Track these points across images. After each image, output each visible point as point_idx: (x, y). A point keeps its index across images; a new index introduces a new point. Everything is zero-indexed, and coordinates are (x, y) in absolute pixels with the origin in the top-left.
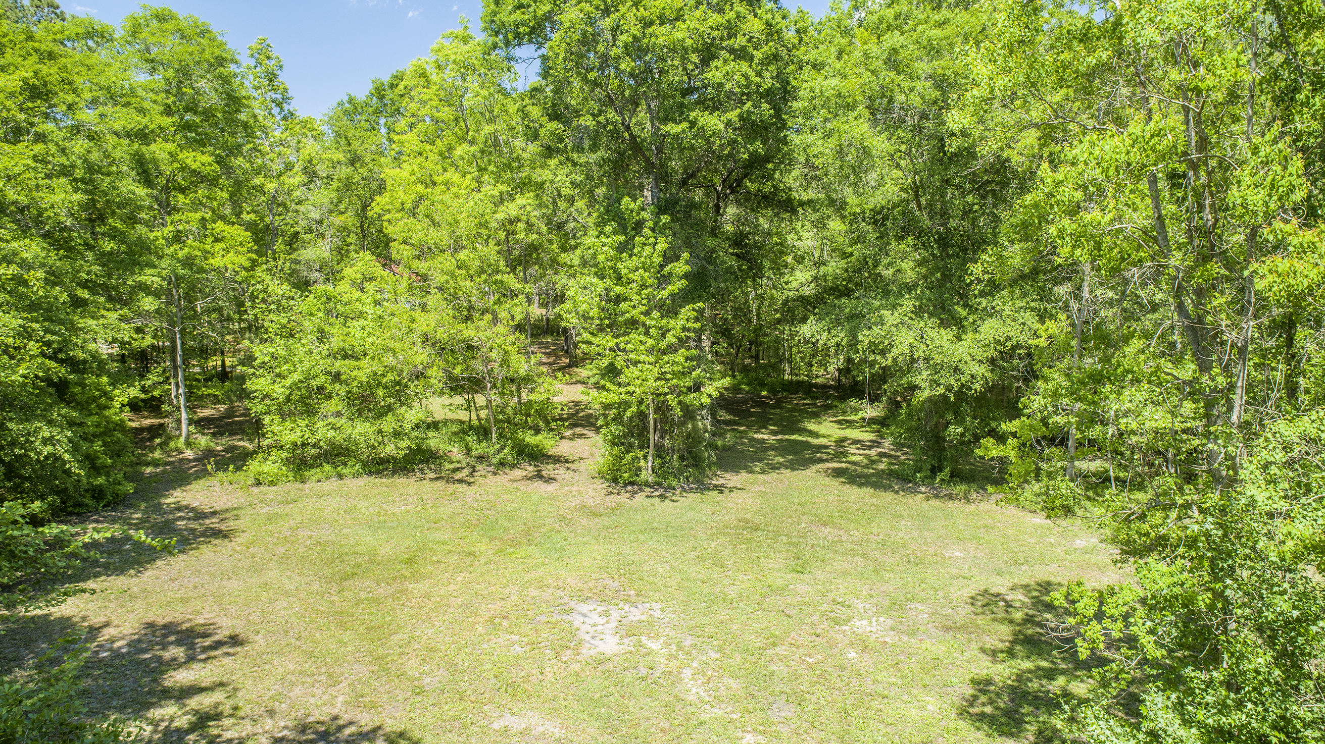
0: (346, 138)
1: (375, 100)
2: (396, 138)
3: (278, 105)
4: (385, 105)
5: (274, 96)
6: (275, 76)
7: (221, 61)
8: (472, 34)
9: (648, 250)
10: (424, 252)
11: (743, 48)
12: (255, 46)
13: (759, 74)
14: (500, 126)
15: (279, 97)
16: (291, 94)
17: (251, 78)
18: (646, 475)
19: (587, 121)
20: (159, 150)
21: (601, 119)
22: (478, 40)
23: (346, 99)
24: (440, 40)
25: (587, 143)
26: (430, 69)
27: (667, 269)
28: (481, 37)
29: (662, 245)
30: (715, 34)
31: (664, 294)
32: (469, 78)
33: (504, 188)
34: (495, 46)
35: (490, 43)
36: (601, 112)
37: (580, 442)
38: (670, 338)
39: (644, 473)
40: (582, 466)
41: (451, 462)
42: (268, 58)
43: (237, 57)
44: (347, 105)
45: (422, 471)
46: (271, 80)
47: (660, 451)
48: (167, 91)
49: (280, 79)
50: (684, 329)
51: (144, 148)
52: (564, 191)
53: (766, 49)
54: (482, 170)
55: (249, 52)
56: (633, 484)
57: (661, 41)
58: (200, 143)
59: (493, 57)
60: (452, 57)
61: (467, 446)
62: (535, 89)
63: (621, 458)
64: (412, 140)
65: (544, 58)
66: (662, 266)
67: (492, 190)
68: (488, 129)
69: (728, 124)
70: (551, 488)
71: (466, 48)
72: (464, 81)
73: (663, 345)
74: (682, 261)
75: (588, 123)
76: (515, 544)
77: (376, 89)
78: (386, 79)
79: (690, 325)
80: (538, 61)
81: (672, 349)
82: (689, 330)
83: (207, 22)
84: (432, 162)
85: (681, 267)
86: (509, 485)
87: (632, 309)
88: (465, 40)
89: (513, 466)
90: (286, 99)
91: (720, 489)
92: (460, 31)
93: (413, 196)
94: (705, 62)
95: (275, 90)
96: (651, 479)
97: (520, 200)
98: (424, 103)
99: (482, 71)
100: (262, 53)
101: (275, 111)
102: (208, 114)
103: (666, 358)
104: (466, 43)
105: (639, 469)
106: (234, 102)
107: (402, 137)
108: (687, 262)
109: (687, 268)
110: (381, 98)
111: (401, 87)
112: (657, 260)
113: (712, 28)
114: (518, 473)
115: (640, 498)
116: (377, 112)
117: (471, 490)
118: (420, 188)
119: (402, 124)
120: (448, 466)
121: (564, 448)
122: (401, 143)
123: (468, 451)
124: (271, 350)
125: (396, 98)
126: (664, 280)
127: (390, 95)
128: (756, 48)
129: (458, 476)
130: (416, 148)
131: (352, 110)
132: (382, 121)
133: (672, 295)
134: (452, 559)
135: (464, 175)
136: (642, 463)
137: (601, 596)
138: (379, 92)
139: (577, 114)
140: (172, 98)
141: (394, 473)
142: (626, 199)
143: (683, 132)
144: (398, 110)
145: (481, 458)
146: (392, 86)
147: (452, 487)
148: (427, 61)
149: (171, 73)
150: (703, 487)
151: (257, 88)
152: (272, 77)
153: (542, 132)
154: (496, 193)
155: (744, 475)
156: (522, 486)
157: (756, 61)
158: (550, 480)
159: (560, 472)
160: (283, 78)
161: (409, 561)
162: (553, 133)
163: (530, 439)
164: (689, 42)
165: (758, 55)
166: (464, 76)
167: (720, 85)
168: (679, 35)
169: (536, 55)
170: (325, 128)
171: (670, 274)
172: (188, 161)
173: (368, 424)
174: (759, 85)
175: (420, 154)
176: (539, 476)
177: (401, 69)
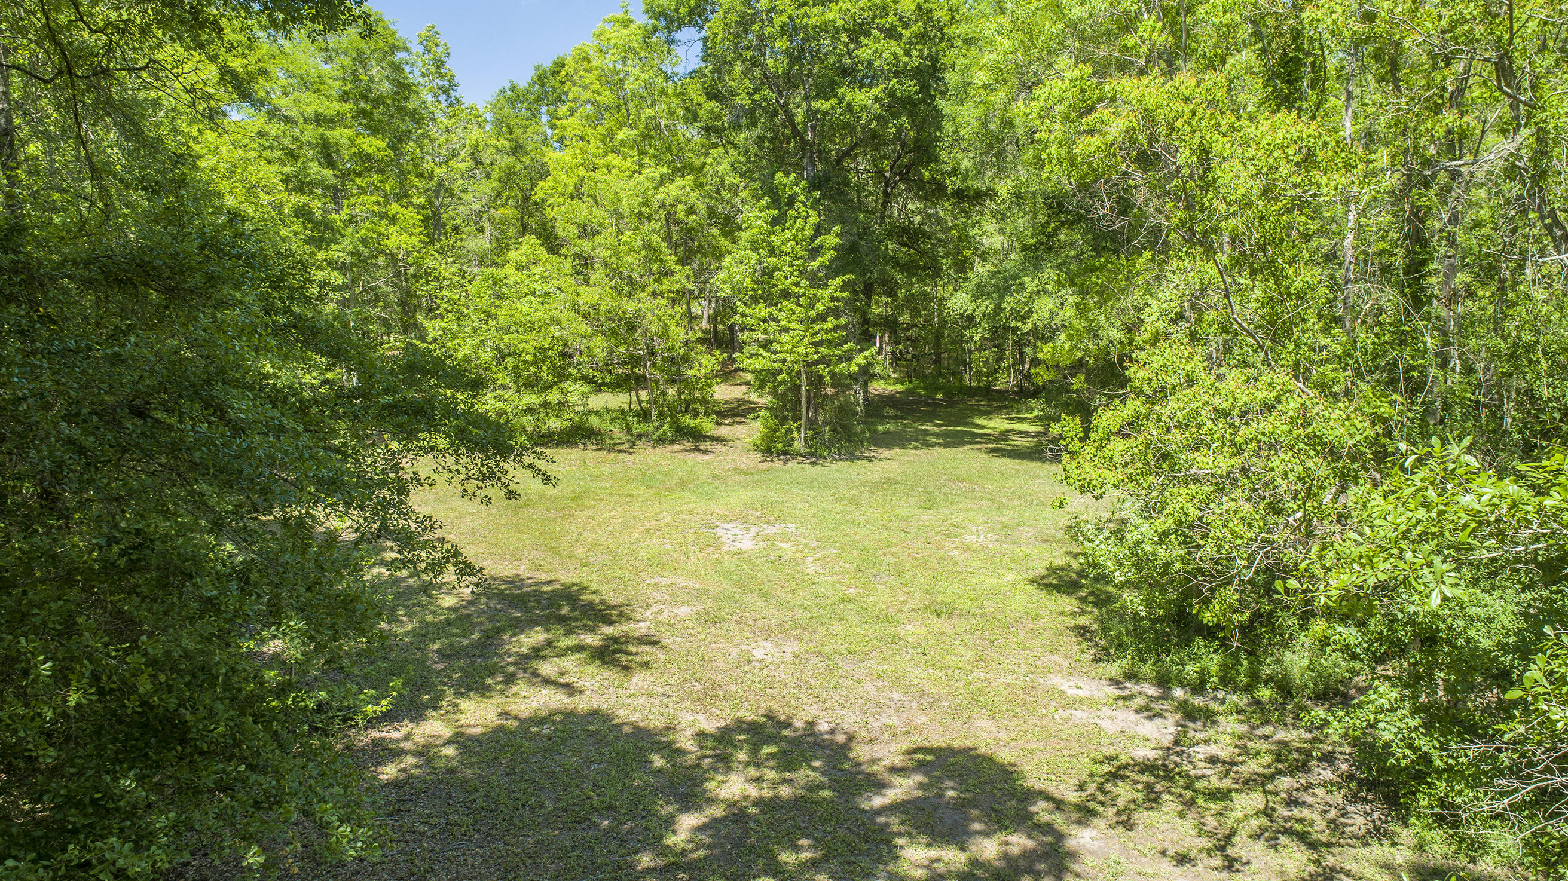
0: (508, 126)
1: (537, 87)
2: (558, 123)
3: (444, 92)
4: (547, 92)
5: (441, 83)
6: (443, 63)
7: (394, 49)
8: (632, 18)
9: (799, 223)
10: (587, 231)
11: (894, 27)
12: (424, 33)
13: (908, 54)
14: (661, 108)
15: (446, 83)
16: (457, 81)
17: (420, 64)
18: (799, 445)
19: (742, 100)
20: (339, 135)
21: (756, 97)
22: (638, 23)
23: (508, 86)
24: (601, 24)
25: (744, 121)
26: (593, 54)
27: (817, 241)
28: (642, 20)
29: (813, 219)
30: (866, 14)
31: (813, 265)
32: (630, 62)
33: (665, 170)
34: (655, 30)
35: (650, 27)
36: (756, 90)
37: (740, 427)
38: (820, 307)
39: (796, 443)
40: (738, 443)
41: (611, 438)
42: (437, 45)
43: (409, 45)
44: (509, 93)
45: (584, 444)
46: (438, 67)
47: (811, 423)
48: (344, 79)
49: (447, 66)
50: (833, 299)
51: (328, 133)
52: (729, 180)
53: (914, 28)
54: (643, 154)
55: (418, 40)
56: (786, 454)
57: (813, 21)
58: (374, 130)
59: (654, 39)
60: (613, 42)
61: (627, 425)
62: (694, 72)
63: (775, 431)
64: (574, 124)
65: (705, 40)
66: (813, 238)
67: (654, 172)
68: (649, 112)
69: (876, 99)
70: (707, 458)
71: (626, 32)
72: (624, 64)
73: (813, 314)
74: (833, 234)
75: (744, 102)
76: (670, 490)
77: (539, 76)
78: (548, 65)
79: (838, 294)
80: (699, 44)
81: (822, 317)
82: (837, 299)
83: (380, 11)
84: (594, 146)
85: (831, 240)
86: (668, 455)
87: (784, 279)
88: (626, 24)
89: (672, 442)
90: (452, 85)
91: (870, 460)
92: (621, 15)
93: (575, 179)
94: (855, 40)
95: (442, 76)
96: (802, 450)
97: (680, 182)
98: (585, 87)
99: (643, 54)
100: (430, 42)
101: (443, 98)
102: (378, 101)
103: (816, 327)
104: (626, 26)
105: (793, 440)
106: (404, 89)
107: (564, 122)
108: (837, 235)
109: (838, 241)
110: (543, 85)
111: (563, 73)
112: (808, 232)
113: (863, 9)
114: (677, 447)
115: (793, 464)
116: (538, 100)
117: (631, 457)
118: (582, 171)
119: (563, 110)
120: (609, 441)
121: (723, 431)
122: (563, 127)
123: (629, 430)
124: (443, 325)
125: (557, 85)
126: (815, 252)
127: (552, 82)
128: (906, 28)
129: (620, 448)
130: (579, 133)
131: (514, 97)
132: (544, 110)
133: (822, 266)
134: (615, 498)
135: (625, 159)
136: (795, 434)
137: (743, 520)
138: (541, 79)
139: (734, 94)
140: (349, 86)
141: (557, 445)
142: (779, 175)
143: (832, 108)
144: (559, 97)
145: (640, 436)
146: (555, 73)
147: (612, 455)
148: (590, 45)
149: (347, 61)
150: (852, 457)
151: (424, 75)
152: (439, 64)
153: (701, 112)
154: (657, 175)
155: (897, 450)
156: (680, 456)
157: (904, 40)
158: (707, 452)
159: (718, 447)
160: (450, 65)
161: (575, 499)
162: (711, 112)
163: (688, 421)
164: (840, 23)
165: (907, 34)
166: (624, 60)
167: (870, 63)
168: (830, 16)
169: (697, 36)
170: (489, 116)
171: (822, 247)
172: (365, 146)
173: (534, 396)
174: (906, 64)
175: (582, 139)
176: (697, 449)
177: (561, 55)
